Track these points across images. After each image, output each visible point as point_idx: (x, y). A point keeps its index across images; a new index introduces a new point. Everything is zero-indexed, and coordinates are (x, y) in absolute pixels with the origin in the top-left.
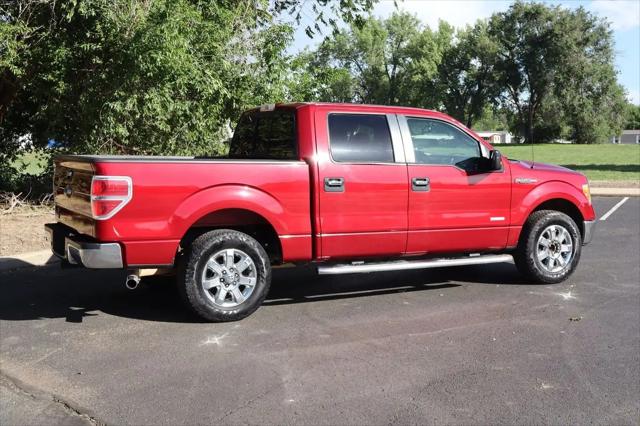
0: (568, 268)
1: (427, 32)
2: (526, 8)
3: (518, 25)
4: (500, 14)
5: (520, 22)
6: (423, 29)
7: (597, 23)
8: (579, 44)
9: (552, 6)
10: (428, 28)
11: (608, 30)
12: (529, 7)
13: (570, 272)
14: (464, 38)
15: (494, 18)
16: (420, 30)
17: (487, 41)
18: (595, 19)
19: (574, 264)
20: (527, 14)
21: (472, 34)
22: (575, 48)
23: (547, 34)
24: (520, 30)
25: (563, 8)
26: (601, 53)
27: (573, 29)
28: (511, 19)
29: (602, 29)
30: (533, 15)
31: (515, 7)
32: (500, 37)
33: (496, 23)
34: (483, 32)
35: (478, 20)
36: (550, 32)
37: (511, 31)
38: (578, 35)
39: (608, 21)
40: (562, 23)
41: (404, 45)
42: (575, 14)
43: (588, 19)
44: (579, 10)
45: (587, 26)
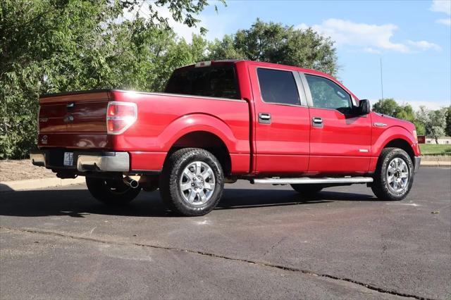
0: (406, 189)
1: (183, 44)
2: (265, 27)
3: (259, 41)
4: (244, 31)
5: (260, 39)
6: (179, 41)
7: (323, 42)
8: (309, 58)
9: (287, 26)
10: (184, 41)
11: (332, 48)
12: (268, 26)
13: (408, 192)
14: (214, 50)
15: (239, 34)
16: (177, 41)
17: (234, 53)
18: (322, 38)
19: (410, 187)
20: (266, 32)
21: (221, 47)
22: (305, 62)
23: (283, 49)
24: (261, 45)
25: (295, 29)
26: (326, 66)
27: (304, 46)
28: (253, 35)
29: (326, 47)
30: (272, 33)
31: (256, 26)
32: (244, 50)
33: (241, 39)
34: (230, 45)
35: (226, 36)
36: (286, 47)
37: (253, 46)
38: (308, 50)
39: (332, 40)
40: (295, 40)
41: (162, 53)
42: (305, 34)
43: (316, 38)
44: (308, 31)
45: (316, 44)
